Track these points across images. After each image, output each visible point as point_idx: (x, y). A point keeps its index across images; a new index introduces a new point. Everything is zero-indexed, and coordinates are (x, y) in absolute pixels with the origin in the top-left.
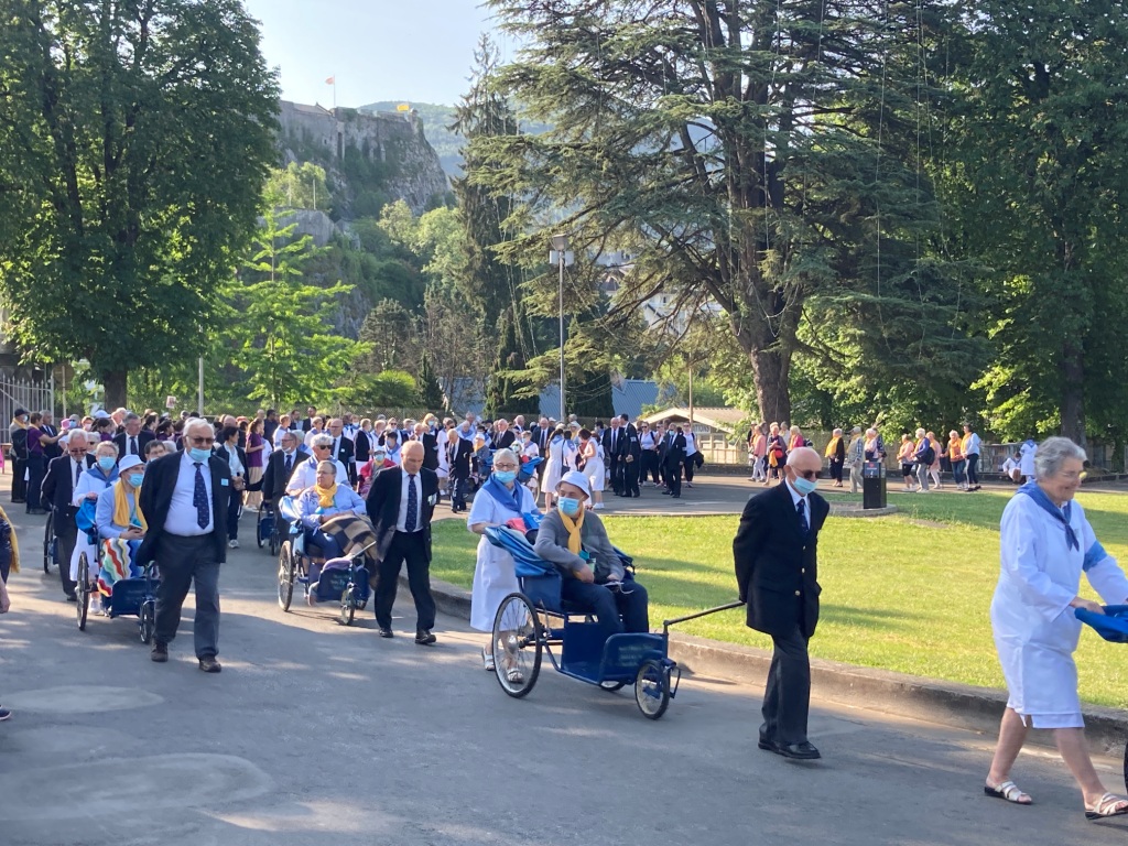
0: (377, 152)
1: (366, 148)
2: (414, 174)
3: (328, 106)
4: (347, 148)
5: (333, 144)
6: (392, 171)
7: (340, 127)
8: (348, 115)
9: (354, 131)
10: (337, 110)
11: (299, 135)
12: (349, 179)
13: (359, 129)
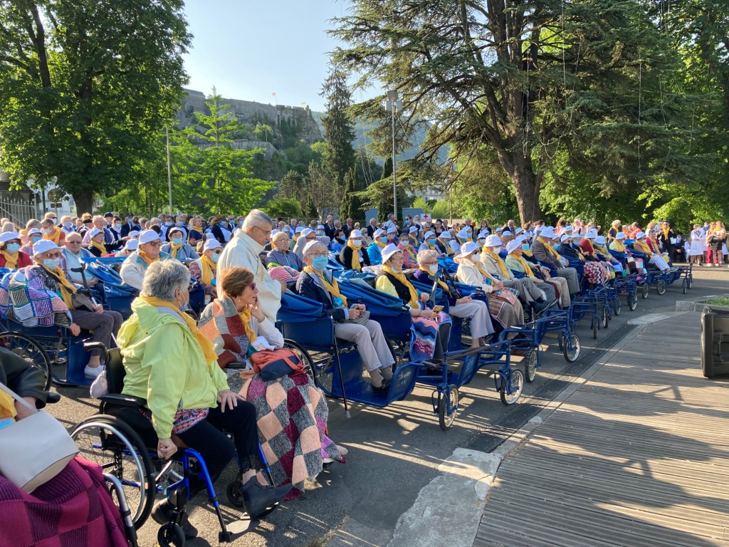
0: (294, 123)
1: (289, 121)
2: (308, 131)
3: (274, 104)
4: (282, 121)
5: (276, 119)
6: (300, 130)
7: (279, 113)
8: (282, 108)
9: (284, 114)
10: (277, 106)
11: (262, 116)
12: (283, 133)
13: (286, 113)
